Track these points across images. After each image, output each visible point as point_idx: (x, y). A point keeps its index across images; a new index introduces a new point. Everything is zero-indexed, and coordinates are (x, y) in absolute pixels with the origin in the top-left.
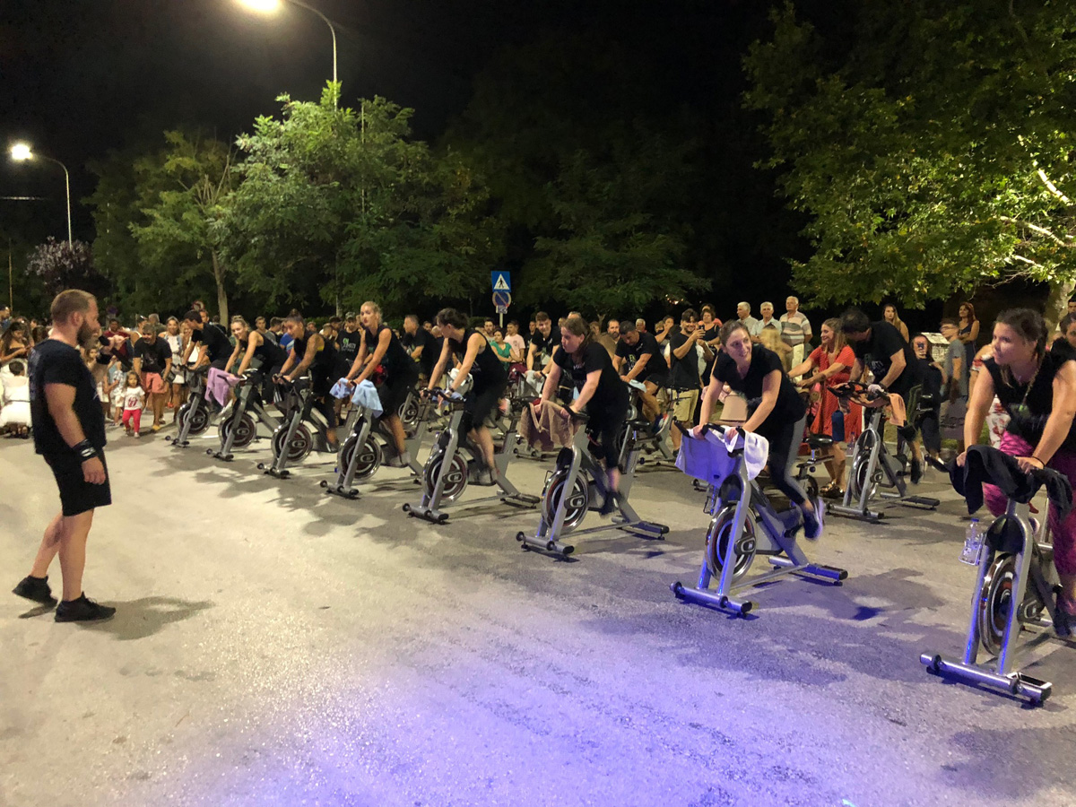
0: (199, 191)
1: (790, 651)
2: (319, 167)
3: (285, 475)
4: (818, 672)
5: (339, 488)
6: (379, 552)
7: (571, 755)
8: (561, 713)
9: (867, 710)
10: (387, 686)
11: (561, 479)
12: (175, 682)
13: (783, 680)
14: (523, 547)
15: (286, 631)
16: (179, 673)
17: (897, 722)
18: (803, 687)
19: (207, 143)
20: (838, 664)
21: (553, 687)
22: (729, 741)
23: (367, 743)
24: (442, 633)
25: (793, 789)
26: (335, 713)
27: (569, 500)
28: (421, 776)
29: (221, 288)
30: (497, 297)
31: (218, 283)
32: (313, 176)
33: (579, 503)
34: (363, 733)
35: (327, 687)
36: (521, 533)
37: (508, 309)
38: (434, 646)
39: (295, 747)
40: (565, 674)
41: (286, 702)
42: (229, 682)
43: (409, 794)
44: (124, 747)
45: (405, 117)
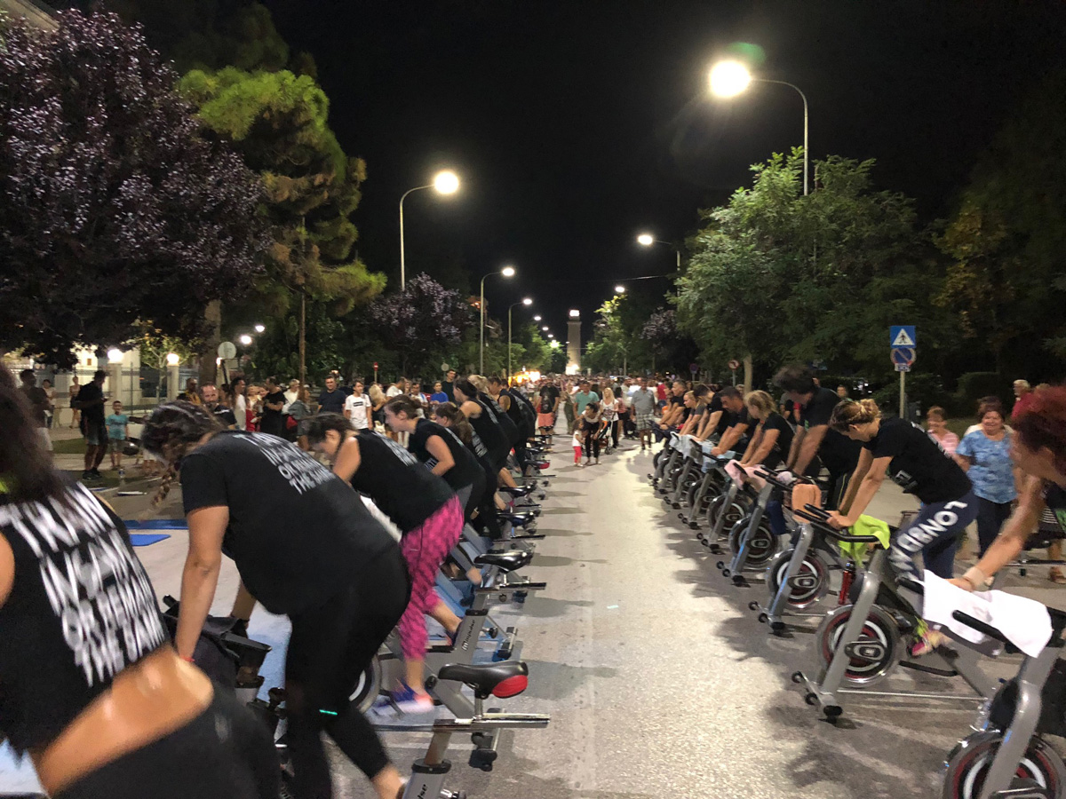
30: (897, 352)
37: (912, 368)
45: (866, 170)
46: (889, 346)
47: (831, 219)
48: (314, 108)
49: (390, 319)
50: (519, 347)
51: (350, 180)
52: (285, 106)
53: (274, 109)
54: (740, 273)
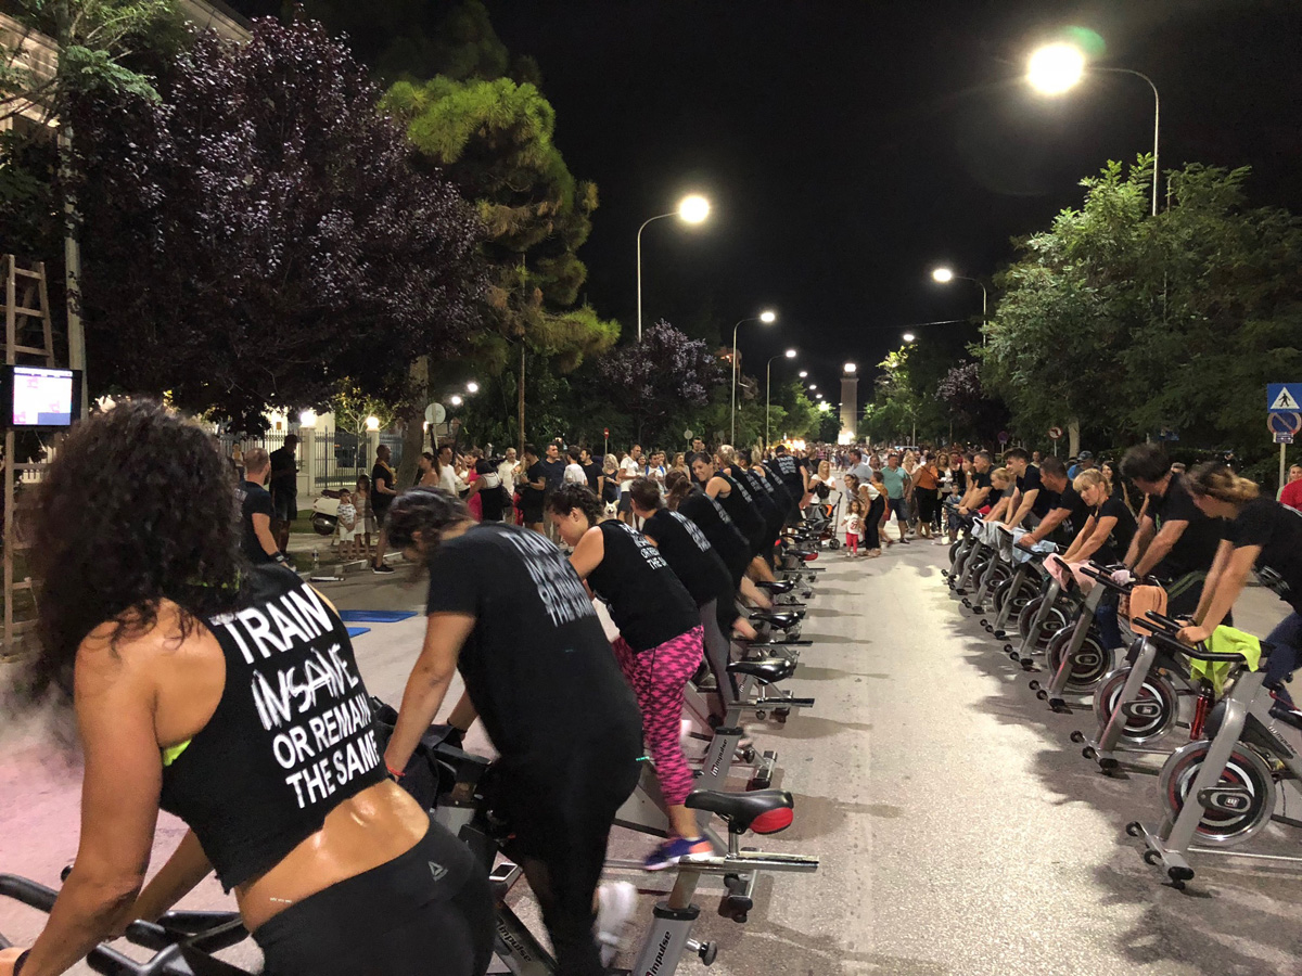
30: (1276, 419)
45: (1238, 180)
46: (1265, 410)
47: (1188, 246)
48: (537, 121)
49: (623, 377)
50: (781, 411)
51: (579, 208)
52: (505, 121)
53: (491, 124)
54: (1066, 315)
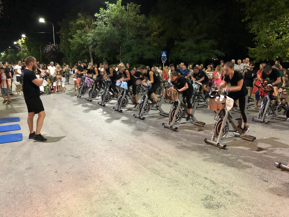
0: (85, 30)
1: (236, 159)
2: (115, 22)
3: (104, 106)
4: (244, 165)
5: (117, 110)
6: (126, 127)
7: (170, 184)
8: (169, 172)
9: (257, 177)
10: (124, 162)
11: (175, 109)
12: (71, 158)
13: (233, 167)
14: (164, 127)
15: (100, 146)
16: (72, 156)
17: (265, 181)
18: (239, 169)
19: (87, 17)
20: (250, 163)
21: (168, 165)
22: (215, 183)
23: (117, 177)
24: (140, 149)
25: (232, 197)
26: (110, 169)
27: (177, 115)
28: (130, 187)
29: (91, 56)
30: (163, 58)
31: (90, 54)
32: (114, 25)
33: (180, 116)
34: (116, 174)
35: (108, 162)
36: (164, 123)
37: (166, 62)
38: (137, 152)
39: (98, 176)
40: (171, 162)
41: (97, 165)
42: (84, 159)
43: (126, 191)
44: (57, 174)
45: (139, 8)
